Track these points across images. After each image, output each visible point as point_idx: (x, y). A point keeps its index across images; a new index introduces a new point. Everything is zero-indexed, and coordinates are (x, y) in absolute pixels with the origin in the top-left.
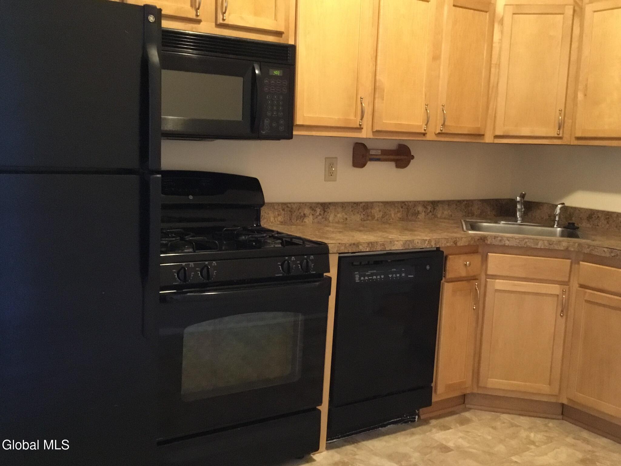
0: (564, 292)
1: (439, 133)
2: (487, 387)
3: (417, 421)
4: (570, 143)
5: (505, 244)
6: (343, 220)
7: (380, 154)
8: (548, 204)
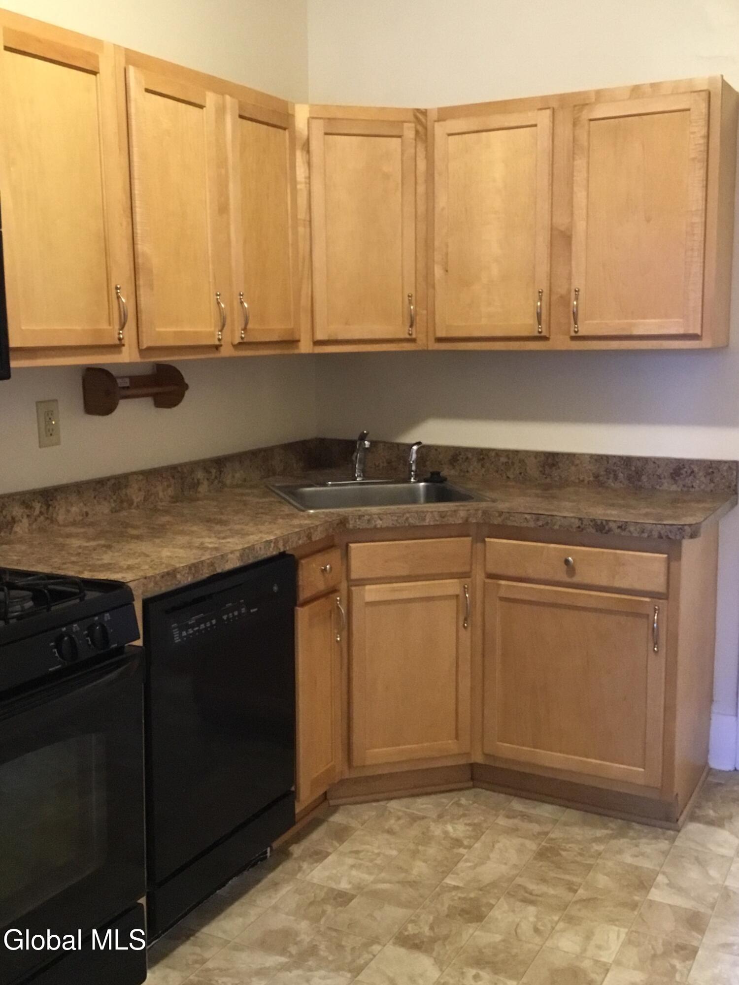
0: (466, 590)
1: (240, 344)
2: (368, 763)
3: (270, 856)
4: (428, 347)
5: (376, 525)
6: (81, 518)
7: (128, 385)
8: (385, 443)
